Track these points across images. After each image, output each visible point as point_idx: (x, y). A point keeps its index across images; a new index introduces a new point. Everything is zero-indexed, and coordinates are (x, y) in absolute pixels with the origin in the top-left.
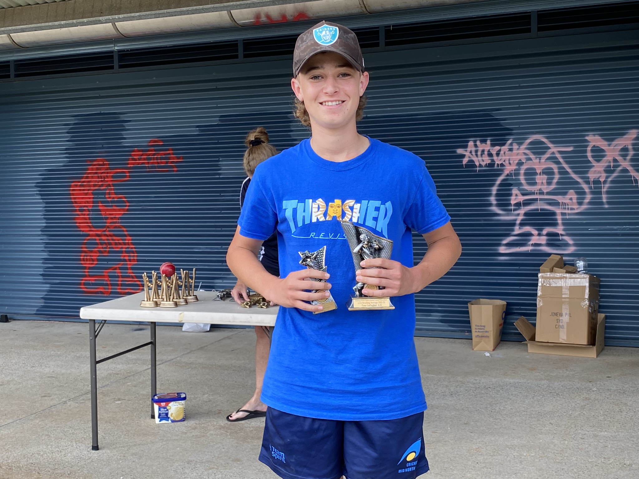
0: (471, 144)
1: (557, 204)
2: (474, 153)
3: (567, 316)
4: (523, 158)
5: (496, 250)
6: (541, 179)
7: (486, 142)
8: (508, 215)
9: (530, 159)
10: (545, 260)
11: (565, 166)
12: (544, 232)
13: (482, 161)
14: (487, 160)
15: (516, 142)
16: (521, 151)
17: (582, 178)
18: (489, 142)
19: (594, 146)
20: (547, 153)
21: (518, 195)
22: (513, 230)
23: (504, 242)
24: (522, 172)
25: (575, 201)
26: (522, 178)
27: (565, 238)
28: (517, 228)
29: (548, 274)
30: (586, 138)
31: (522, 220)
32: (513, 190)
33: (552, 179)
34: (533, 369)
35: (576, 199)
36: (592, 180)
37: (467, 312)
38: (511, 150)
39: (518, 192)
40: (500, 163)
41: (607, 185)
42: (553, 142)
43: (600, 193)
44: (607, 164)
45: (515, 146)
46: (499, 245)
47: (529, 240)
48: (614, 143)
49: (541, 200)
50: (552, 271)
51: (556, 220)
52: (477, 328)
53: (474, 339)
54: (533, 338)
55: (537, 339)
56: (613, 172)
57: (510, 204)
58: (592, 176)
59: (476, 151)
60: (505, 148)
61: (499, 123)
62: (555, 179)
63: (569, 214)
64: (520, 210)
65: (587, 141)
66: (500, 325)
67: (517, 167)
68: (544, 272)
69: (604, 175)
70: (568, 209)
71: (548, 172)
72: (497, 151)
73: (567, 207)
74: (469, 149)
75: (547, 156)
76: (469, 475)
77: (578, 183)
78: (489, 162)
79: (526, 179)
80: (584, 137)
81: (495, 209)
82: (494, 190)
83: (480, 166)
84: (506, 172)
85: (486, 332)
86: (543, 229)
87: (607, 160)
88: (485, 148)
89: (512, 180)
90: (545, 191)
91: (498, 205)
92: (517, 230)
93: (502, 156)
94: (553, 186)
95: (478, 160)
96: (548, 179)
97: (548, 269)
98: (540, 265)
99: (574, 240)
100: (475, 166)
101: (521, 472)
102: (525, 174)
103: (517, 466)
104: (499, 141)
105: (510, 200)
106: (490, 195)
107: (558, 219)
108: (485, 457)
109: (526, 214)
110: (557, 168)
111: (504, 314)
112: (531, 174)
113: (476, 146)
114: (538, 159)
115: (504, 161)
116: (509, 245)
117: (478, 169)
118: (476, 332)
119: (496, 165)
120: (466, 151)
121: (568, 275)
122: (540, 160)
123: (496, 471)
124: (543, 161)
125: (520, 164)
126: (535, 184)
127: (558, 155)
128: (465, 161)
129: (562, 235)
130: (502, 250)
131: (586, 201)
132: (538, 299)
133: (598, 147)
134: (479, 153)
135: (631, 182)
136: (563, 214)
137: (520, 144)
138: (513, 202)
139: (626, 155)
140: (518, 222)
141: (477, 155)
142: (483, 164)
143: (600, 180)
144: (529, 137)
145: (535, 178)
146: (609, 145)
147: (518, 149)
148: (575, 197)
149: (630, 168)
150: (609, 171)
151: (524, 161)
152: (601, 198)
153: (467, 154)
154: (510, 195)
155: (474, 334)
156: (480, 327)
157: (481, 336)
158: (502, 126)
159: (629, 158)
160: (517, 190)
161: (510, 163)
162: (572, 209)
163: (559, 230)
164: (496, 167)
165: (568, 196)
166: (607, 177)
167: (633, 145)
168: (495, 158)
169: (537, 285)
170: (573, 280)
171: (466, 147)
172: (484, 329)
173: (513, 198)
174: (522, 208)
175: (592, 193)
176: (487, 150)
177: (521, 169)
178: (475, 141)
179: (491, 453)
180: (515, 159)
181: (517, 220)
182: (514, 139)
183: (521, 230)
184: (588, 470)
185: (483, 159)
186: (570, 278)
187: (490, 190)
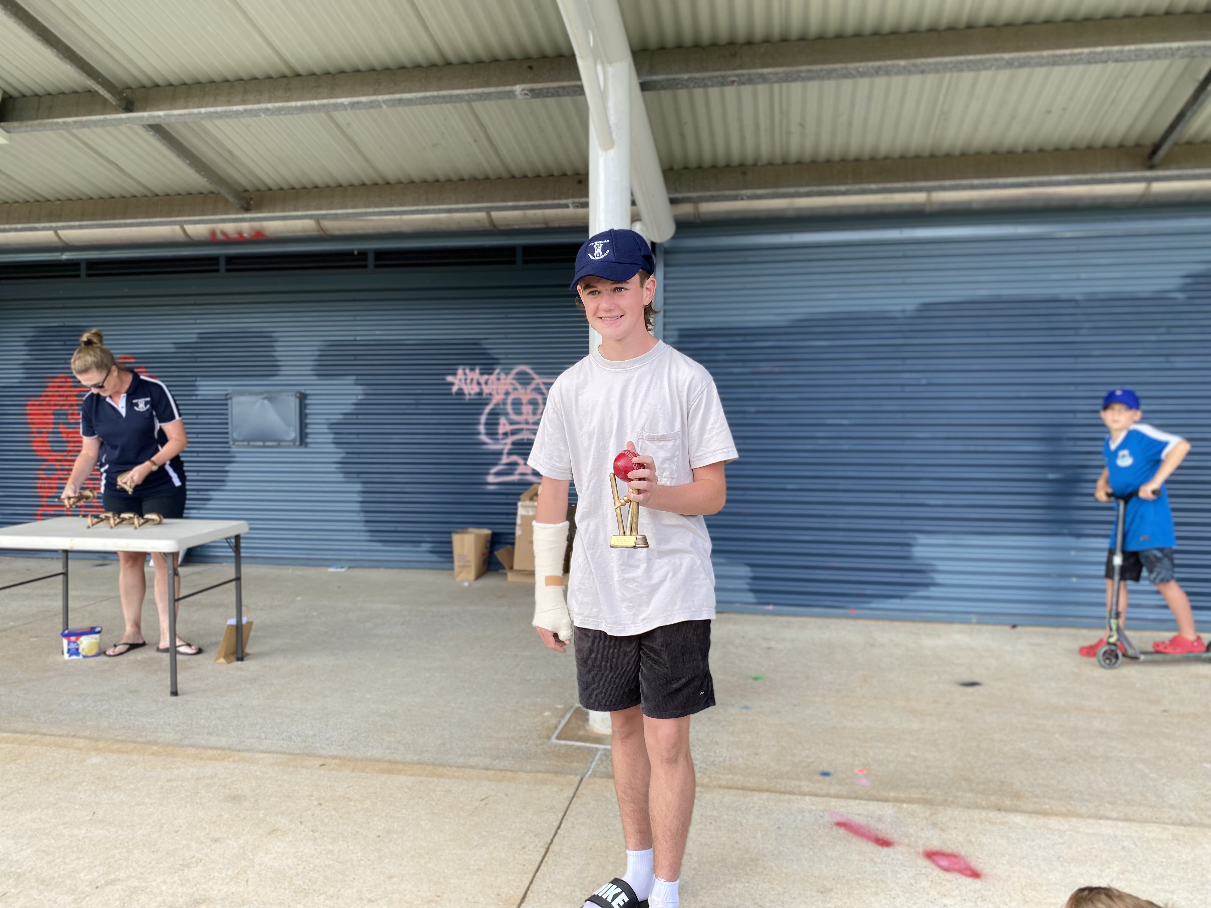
0: (460, 372)
2: (463, 381)
4: (510, 388)
5: (485, 479)
6: (527, 409)
7: (475, 370)
8: (496, 444)
9: (515, 389)
10: (526, 489)
13: (470, 390)
14: (475, 389)
15: (503, 372)
16: (508, 381)
18: (477, 371)
20: (532, 384)
21: (505, 424)
22: (500, 459)
23: (492, 471)
24: (509, 401)
26: (509, 408)
28: (504, 457)
29: (528, 503)
31: (511, 449)
32: (501, 419)
37: (450, 543)
38: (498, 379)
39: (505, 422)
40: (488, 392)
42: (538, 374)
45: (503, 376)
46: (487, 474)
47: (515, 469)
49: (528, 429)
50: (530, 500)
52: (460, 557)
53: (457, 569)
54: (511, 568)
55: (515, 568)
57: (497, 434)
59: (466, 380)
60: (493, 377)
61: (486, 353)
64: (507, 440)
66: (483, 555)
67: (504, 397)
68: (524, 500)
71: (533, 402)
72: (486, 380)
74: (458, 377)
78: (478, 390)
79: (514, 409)
81: (484, 438)
82: (483, 418)
83: (470, 394)
84: (494, 401)
85: (468, 561)
88: (474, 377)
89: (500, 409)
90: (531, 421)
91: (488, 434)
92: (505, 459)
93: (490, 385)
95: (467, 388)
96: (534, 409)
97: (527, 499)
98: (521, 494)
100: (463, 394)
101: (422, 691)
102: (512, 404)
103: (421, 686)
104: (487, 370)
105: (497, 429)
106: (478, 424)
108: (396, 680)
109: (514, 444)
111: (488, 544)
112: (517, 403)
114: (524, 389)
115: (493, 390)
116: (496, 474)
117: (467, 397)
118: (458, 562)
119: (484, 394)
120: (456, 379)
122: (526, 390)
124: (528, 391)
125: (507, 394)
126: (521, 414)
127: (542, 386)
128: (455, 389)
130: (491, 479)
132: (517, 527)
134: (468, 381)
137: (507, 374)
138: (500, 431)
140: (506, 451)
141: (466, 383)
142: (473, 392)
144: (516, 368)
145: (521, 408)
151: (511, 391)
153: (456, 381)
154: (498, 424)
155: (457, 564)
156: (462, 557)
157: (463, 566)
158: (489, 355)
160: (504, 419)
161: (498, 393)
164: (484, 396)
168: (484, 387)
169: (516, 514)
171: (455, 374)
172: (466, 559)
173: (501, 427)
174: (509, 437)
176: (476, 379)
178: (464, 369)
179: (403, 676)
180: (503, 389)
181: (505, 449)
182: (502, 369)
183: (508, 459)
184: (486, 686)
185: (472, 387)
187: (478, 419)
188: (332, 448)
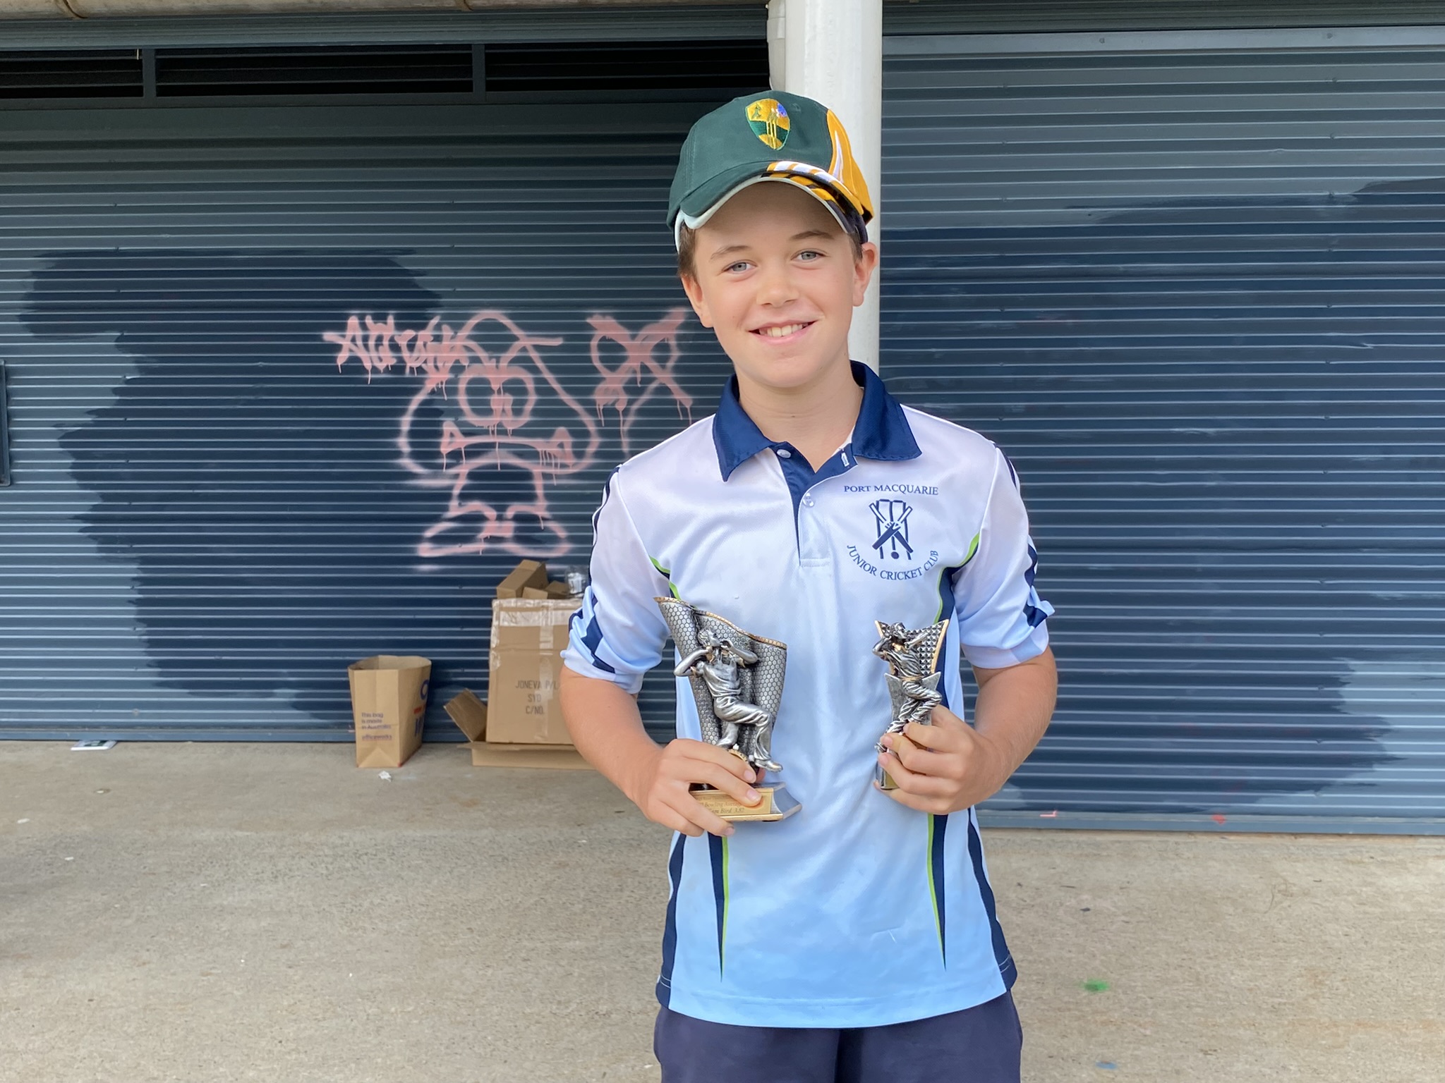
0: (353, 321)
1: (533, 455)
2: (360, 343)
3: (549, 688)
4: (464, 357)
5: (412, 550)
6: (502, 402)
7: (386, 319)
8: (434, 476)
9: (476, 360)
11: (548, 376)
12: (510, 513)
13: (377, 360)
14: (387, 359)
15: (449, 324)
16: (459, 343)
17: (582, 402)
18: (391, 320)
19: (604, 339)
20: (511, 349)
21: (455, 434)
22: (446, 509)
23: (429, 534)
24: (462, 386)
25: (568, 449)
26: (462, 398)
27: (552, 525)
28: (454, 503)
29: (512, 602)
30: (589, 321)
31: (465, 488)
32: (445, 424)
33: (524, 402)
34: (472, 804)
35: (570, 444)
36: (601, 407)
37: (346, 685)
38: (438, 339)
39: (455, 429)
40: (415, 365)
41: (631, 418)
42: (523, 327)
43: (617, 434)
44: (630, 376)
45: (447, 332)
46: (419, 540)
47: (479, 530)
48: (643, 333)
49: (502, 445)
50: (520, 594)
51: (532, 487)
52: (366, 719)
53: (360, 744)
54: (481, 737)
55: (489, 738)
56: (640, 391)
57: (438, 454)
58: (601, 398)
59: (366, 339)
60: (426, 334)
61: (409, 281)
62: (529, 403)
63: (558, 477)
64: (460, 466)
65: (589, 327)
66: (417, 710)
67: (451, 376)
68: (505, 597)
69: (625, 397)
70: (556, 465)
71: (515, 388)
72: (410, 341)
73: (553, 461)
74: (349, 333)
75: (512, 354)
76: (251, 1074)
77: (573, 413)
78: (393, 362)
79: (471, 402)
80: (584, 319)
81: (409, 464)
82: (406, 422)
83: (375, 370)
84: (429, 386)
85: (385, 727)
86: (508, 506)
87: (631, 367)
88: (384, 333)
89: (443, 402)
90: (510, 428)
91: (414, 455)
92: (455, 508)
93: (420, 351)
94: (526, 419)
95: (371, 358)
96: (515, 403)
97: (513, 592)
98: (497, 581)
99: (568, 529)
100: (364, 371)
101: (372, 1054)
102: (469, 391)
103: (366, 1042)
104: (413, 318)
105: (438, 445)
106: (397, 433)
107: (537, 487)
108: (302, 1026)
109: (471, 475)
110: (532, 382)
111: (426, 687)
112: (479, 390)
113: (364, 326)
114: (494, 360)
115: (425, 362)
116: (438, 540)
117: (370, 376)
118: (363, 728)
119: (408, 370)
120: (344, 336)
121: (551, 603)
122: (498, 361)
123: (317, 1057)
124: (503, 364)
125: (457, 369)
126: (489, 412)
127: (534, 355)
128: (342, 358)
129: (545, 519)
130: (425, 550)
131: (591, 450)
132: (492, 653)
133: (611, 340)
134: (372, 343)
135: (675, 412)
136: (546, 476)
137: (457, 327)
138: (445, 450)
139: (666, 359)
140: (456, 492)
141: (366, 347)
142: (381, 366)
143: (617, 407)
144: (475, 314)
145: (489, 400)
146: (633, 337)
147: (453, 338)
148: (569, 440)
149: (673, 386)
150: (633, 389)
151: (466, 364)
152: (619, 444)
153: (346, 343)
154: (439, 434)
155: (359, 732)
156: (372, 718)
157: (375, 737)
158: (416, 286)
159: (670, 364)
160: (453, 424)
161: (436, 367)
162: (563, 466)
163: (539, 508)
164: (407, 374)
165: (555, 440)
166: (630, 402)
167: (679, 337)
168: (405, 354)
169: (488, 623)
170: (560, 612)
171: (342, 327)
172: (380, 721)
173: (445, 440)
174: (464, 461)
175: (602, 433)
176: (388, 338)
177: (461, 381)
178: (362, 317)
179: (317, 1015)
180: (447, 358)
181: (455, 488)
182: (444, 317)
183: (462, 508)
184: (516, 1036)
185: (381, 355)
186: (556, 609)
187: (397, 424)
188: (70, 487)
